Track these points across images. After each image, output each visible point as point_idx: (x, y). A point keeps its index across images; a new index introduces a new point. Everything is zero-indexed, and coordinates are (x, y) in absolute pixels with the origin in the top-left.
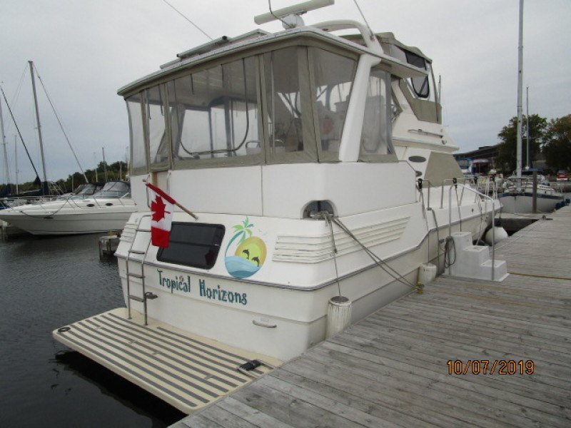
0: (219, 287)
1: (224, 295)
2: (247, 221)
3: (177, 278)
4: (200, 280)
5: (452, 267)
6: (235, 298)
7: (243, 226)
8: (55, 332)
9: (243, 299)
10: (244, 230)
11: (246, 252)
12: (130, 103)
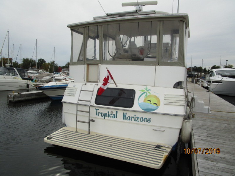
0: (135, 115)
1: (138, 119)
2: (147, 88)
3: (108, 112)
4: (124, 113)
5: (193, 108)
6: (144, 120)
7: (145, 90)
8: (46, 139)
9: (149, 120)
10: (146, 92)
11: (149, 101)
12: (74, 33)
